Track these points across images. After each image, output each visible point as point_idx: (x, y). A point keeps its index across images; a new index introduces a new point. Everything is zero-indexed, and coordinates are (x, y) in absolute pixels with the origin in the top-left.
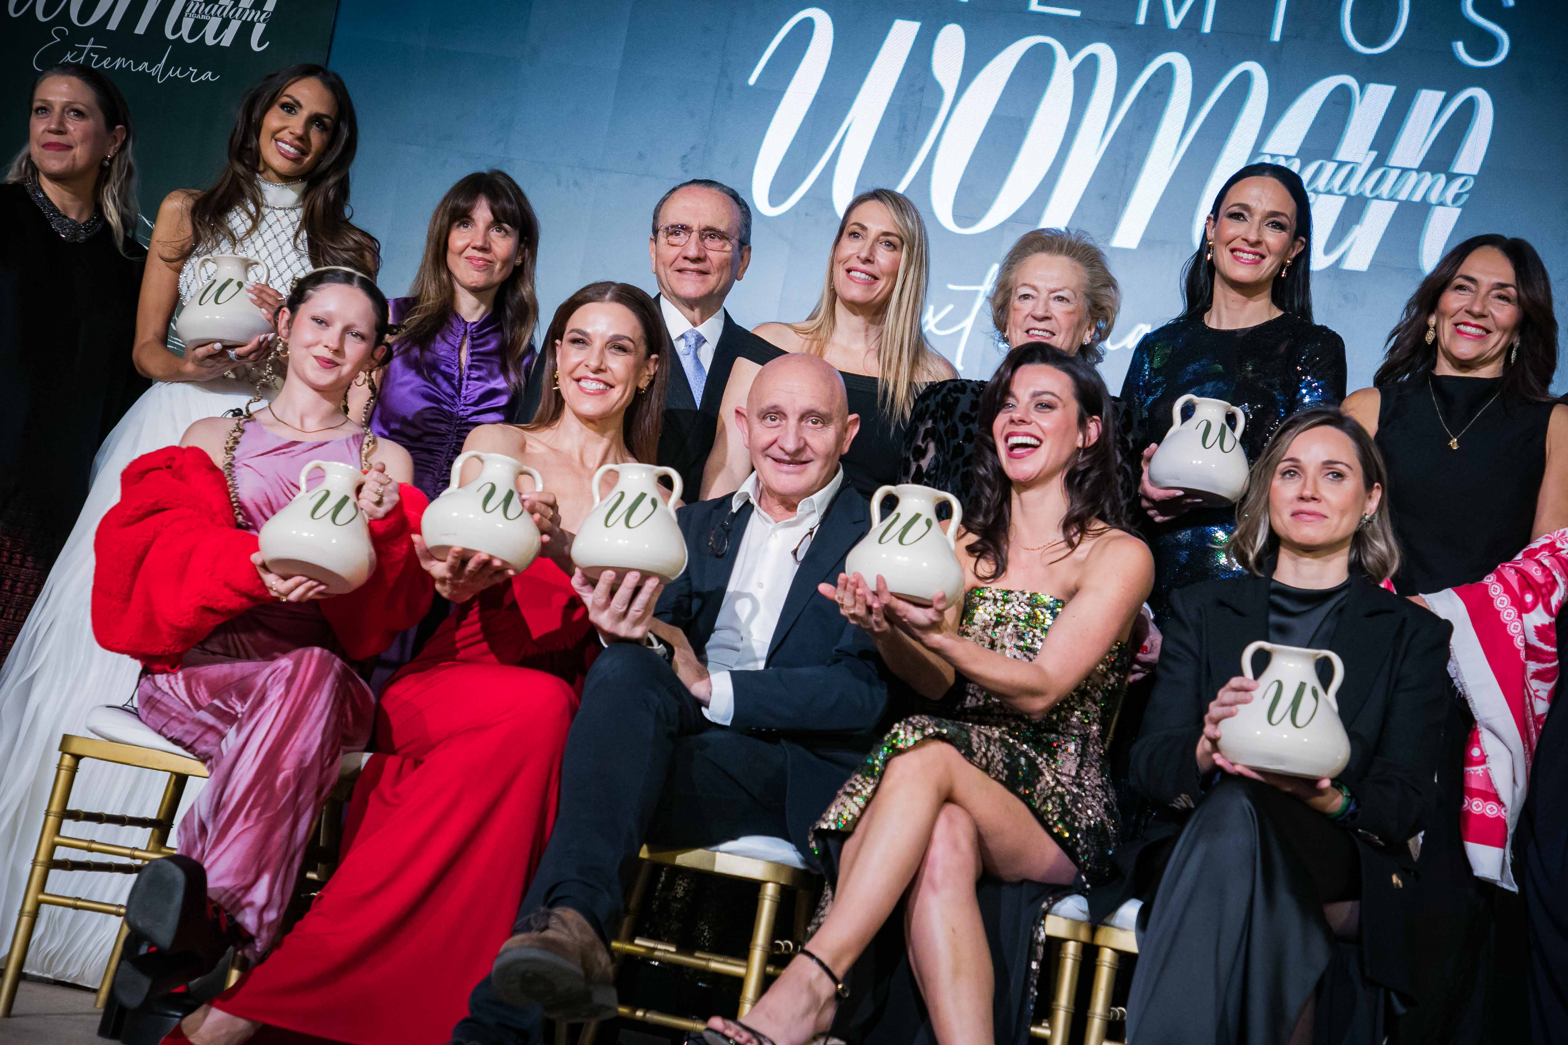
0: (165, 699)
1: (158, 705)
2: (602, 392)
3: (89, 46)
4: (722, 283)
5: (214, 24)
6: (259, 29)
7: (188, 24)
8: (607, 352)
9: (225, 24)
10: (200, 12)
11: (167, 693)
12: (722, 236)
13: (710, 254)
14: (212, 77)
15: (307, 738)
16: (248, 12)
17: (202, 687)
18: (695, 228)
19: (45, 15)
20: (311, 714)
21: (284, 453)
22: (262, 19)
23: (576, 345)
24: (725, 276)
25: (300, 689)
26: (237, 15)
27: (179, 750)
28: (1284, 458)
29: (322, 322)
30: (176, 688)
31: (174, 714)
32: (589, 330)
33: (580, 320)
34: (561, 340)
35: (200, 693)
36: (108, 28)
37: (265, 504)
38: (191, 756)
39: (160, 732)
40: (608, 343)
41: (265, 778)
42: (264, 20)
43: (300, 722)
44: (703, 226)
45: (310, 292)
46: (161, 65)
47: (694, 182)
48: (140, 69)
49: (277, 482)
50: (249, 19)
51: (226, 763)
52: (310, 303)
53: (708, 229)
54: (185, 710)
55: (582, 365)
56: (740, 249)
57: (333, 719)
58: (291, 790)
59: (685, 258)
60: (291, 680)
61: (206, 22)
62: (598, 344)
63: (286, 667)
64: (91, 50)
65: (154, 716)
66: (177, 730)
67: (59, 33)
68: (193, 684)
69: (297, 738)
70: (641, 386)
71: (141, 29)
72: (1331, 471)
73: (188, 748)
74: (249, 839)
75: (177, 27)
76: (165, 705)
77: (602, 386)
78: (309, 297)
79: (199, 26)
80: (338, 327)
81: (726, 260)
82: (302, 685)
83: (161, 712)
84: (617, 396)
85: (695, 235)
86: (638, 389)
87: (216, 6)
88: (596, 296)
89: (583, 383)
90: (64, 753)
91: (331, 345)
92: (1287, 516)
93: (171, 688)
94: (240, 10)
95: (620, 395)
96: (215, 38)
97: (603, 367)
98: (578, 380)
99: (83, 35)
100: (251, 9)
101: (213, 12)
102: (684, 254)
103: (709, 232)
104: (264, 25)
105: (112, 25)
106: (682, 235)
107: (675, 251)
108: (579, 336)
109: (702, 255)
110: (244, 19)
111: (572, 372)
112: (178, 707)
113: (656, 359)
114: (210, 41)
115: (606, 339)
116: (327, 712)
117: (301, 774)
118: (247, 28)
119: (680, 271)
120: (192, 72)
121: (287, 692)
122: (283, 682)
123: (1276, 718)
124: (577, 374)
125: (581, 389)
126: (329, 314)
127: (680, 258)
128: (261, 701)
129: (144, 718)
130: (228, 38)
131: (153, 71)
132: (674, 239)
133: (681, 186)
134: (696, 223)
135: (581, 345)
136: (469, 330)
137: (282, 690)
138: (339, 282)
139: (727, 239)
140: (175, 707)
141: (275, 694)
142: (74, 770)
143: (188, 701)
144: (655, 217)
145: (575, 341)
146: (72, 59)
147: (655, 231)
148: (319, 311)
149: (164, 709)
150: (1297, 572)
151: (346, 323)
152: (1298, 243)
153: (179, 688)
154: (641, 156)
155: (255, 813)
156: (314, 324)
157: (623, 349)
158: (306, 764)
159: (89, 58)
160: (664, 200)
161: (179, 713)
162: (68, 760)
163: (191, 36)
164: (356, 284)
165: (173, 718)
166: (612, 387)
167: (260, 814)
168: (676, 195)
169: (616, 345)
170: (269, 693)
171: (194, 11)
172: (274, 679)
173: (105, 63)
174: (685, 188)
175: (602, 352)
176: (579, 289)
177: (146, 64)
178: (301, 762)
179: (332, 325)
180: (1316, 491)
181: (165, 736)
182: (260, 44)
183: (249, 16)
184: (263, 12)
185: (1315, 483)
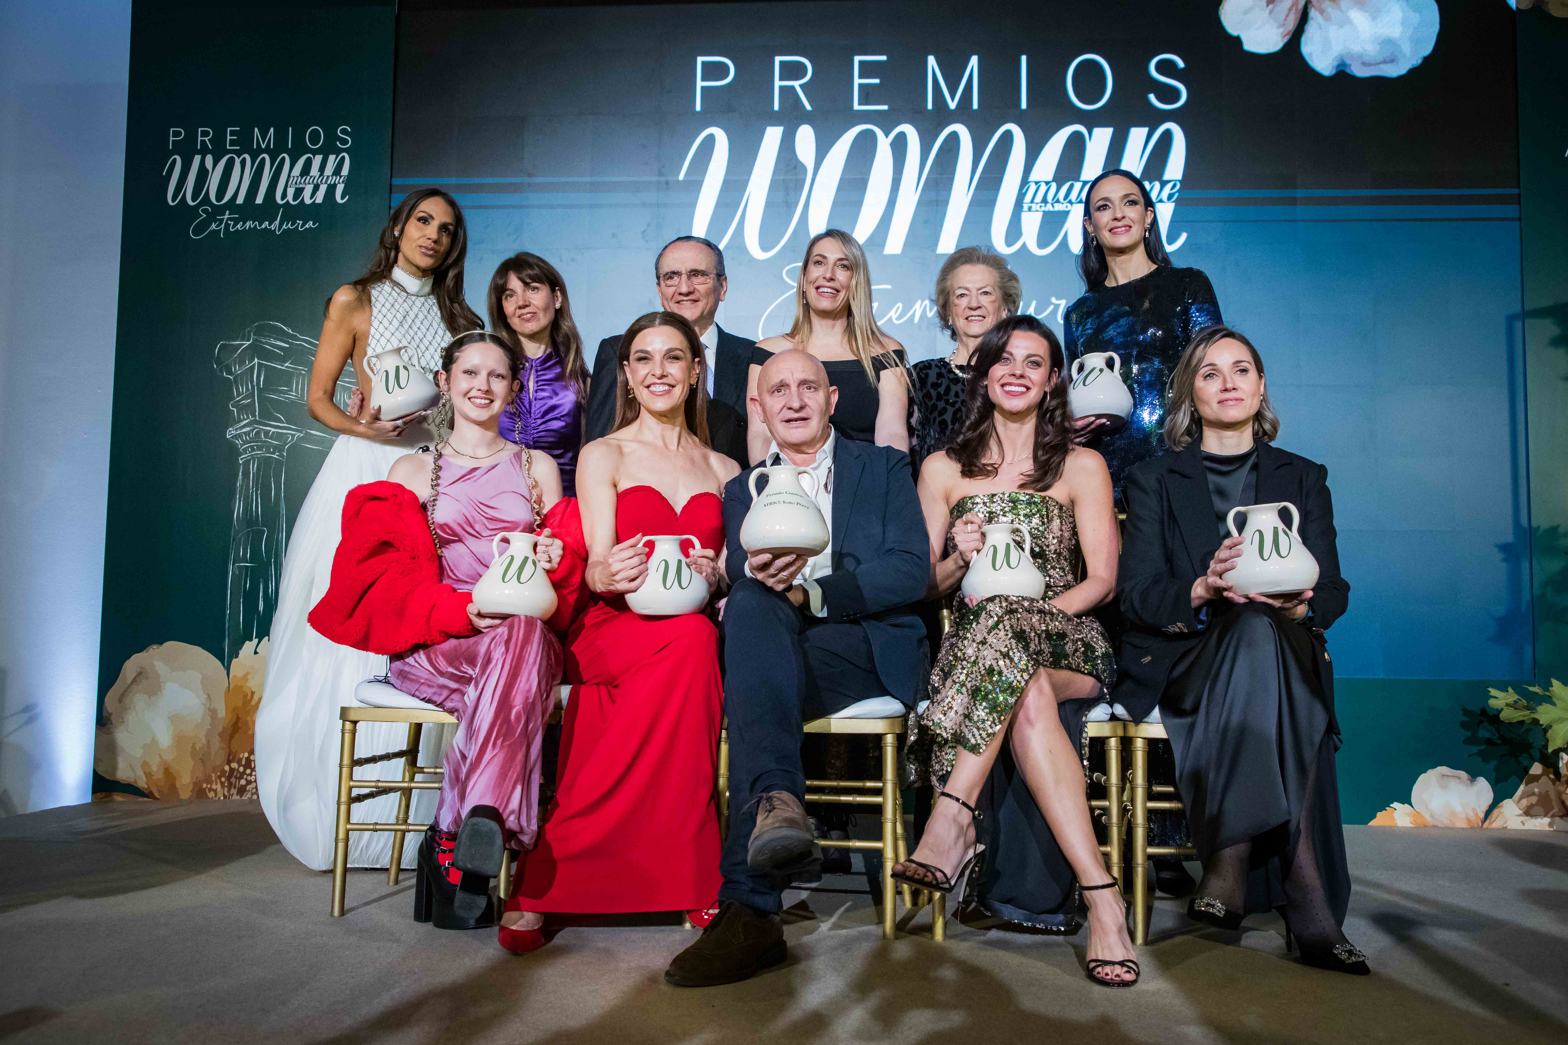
0: (413, 671)
1: (408, 675)
2: (668, 392)
3: (226, 216)
4: (709, 306)
5: (308, 189)
6: (340, 189)
7: (291, 192)
8: (665, 362)
9: (316, 188)
10: (298, 182)
11: (414, 666)
12: (703, 273)
13: (698, 287)
14: (313, 225)
15: (528, 679)
16: (331, 178)
17: (440, 657)
18: (684, 272)
19: (193, 200)
20: (527, 662)
21: (469, 479)
22: (341, 181)
23: (642, 362)
24: (711, 300)
25: (516, 646)
26: (324, 181)
27: (430, 706)
28: (1203, 365)
29: (470, 372)
30: (420, 661)
31: (422, 681)
32: (649, 349)
33: (640, 343)
34: (628, 360)
35: (440, 662)
36: (237, 203)
37: (465, 523)
38: (441, 710)
39: (413, 695)
40: (665, 355)
41: (502, 715)
42: (343, 182)
43: (521, 669)
44: (689, 269)
45: (457, 354)
46: (277, 222)
47: (679, 239)
48: (263, 226)
49: (469, 503)
50: (332, 183)
51: (470, 710)
52: (459, 362)
53: (692, 271)
54: (430, 677)
55: (650, 375)
56: (719, 280)
57: (544, 664)
58: (523, 722)
59: (680, 294)
60: (507, 642)
61: (303, 189)
62: (658, 358)
63: (503, 632)
64: (228, 219)
65: (407, 684)
66: (428, 692)
67: (204, 211)
68: (433, 656)
69: (521, 681)
70: (692, 383)
71: (259, 200)
72: (1239, 368)
73: (440, 705)
74: (498, 761)
75: (284, 195)
76: (414, 675)
77: (667, 388)
78: (458, 358)
79: (299, 192)
80: (484, 374)
81: (709, 288)
82: (517, 643)
83: (411, 680)
84: (679, 393)
85: (684, 277)
86: (691, 385)
87: (309, 178)
88: (648, 324)
89: (652, 388)
90: (344, 721)
91: (482, 388)
92: (1215, 405)
93: (416, 661)
94: (325, 178)
95: (681, 390)
96: (311, 198)
97: (665, 374)
98: (648, 387)
99: (221, 210)
100: (332, 175)
101: (307, 181)
102: (678, 291)
103: (694, 273)
104: (343, 185)
105: (240, 200)
106: (676, 278)
107: (672, 290)
108: (643, 355)
109: (692, 290)
110: (328, 183)
111: (643, 381)
112: (425, 675)
113: (699, 361)
114: (308, 201)
115: (663, 353)
116: (539, 658)
117: (529, 710)
118: (332, 189)
119: (678, 302)
120: (299, 224)
121: (507, 650)
122: (503, 643)
123: (1266, 555)
124: (647, 383)
125: (652, 393)
126: (476, 366)
127: (676, 294)
128: (488, 661)
129: (399, 688)
130: (320, 198)
131: (272, 227)
132: (669, 282)
133: (670, 244)
134: (683, 268)
135: (645, 361)
136: (534, 364)
137: (503, 649)
138: (476, 341)
139: (707, 275)
140: (422, 675)
141: (498, 653)
142: (354, 732)
143: (432, 670)
144: (657, 269)
145: (640, 359)
146: (216, 227)
147: (658, 278)
148: (467, 366)
149: (413, 677)
150: (1221, 444)
151: (489, 370)
152: (1149, 213)
153: (422, 660)
154: (614, 235)
155: (499, 742)
156: (466, 376)
157: (676, 358)
158: (531, 700)
159: (227, 225)
160: (660, 256)
161: (426, 679)
162: (348, 726)
163: (294, 200)
164: (488, 340)
165: (423, 684)
166: (673, 386)
167: (503, 742)
168: (667, 250)
169: (671, 356)
170: (493, 654)
171: (294, 183)
172: (496, 643)
173: (239, 226)
174: (673, 244)
175: (662, 363)
176: (633, 321)
177: (267, 223)
178: (527, 698)
179: (479, 374)
180: (1234, 383)
181: (418, 697)
182: (342, 198)
183: (332, 181)
184: (341, 177)
185: (1232, 379)
